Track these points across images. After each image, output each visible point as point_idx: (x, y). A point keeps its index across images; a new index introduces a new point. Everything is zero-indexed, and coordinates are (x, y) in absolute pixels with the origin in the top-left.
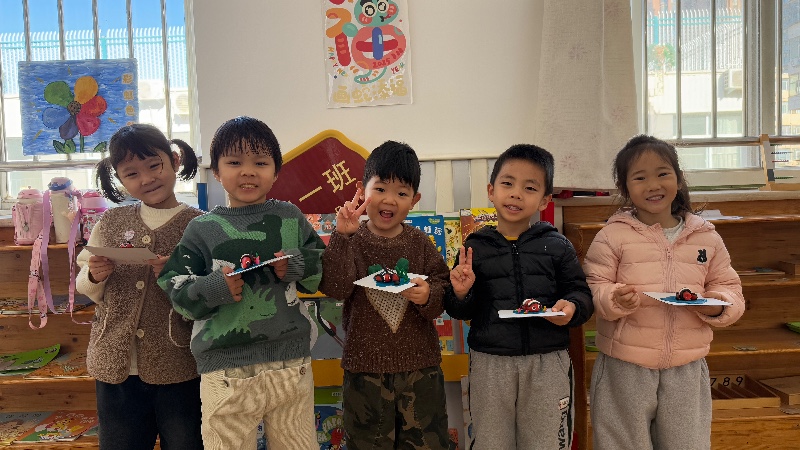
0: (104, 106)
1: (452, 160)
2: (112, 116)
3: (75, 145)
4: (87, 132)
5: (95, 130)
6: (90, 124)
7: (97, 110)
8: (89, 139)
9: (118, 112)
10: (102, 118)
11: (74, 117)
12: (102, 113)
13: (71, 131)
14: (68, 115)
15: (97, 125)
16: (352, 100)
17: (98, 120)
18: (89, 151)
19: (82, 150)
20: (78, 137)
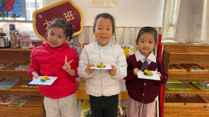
0: (14, 2)
1: (130, 27)
2: (17, 5)
3: (5, 15)
4: (9, 10)
5: (11, 10)
6: (9, 7)
7: (12, 3)
8: (9, 13)
9: (19, 4)
10: (14, 6)
11: (4, 5)
12: (13, 4)
13: (3, 9)
14: (2, 4)
15: (12, 8)
16: (98, 4)
17: (13, 7)
18: (10, 17)
19: (8, 17)
20: (6, 12)
